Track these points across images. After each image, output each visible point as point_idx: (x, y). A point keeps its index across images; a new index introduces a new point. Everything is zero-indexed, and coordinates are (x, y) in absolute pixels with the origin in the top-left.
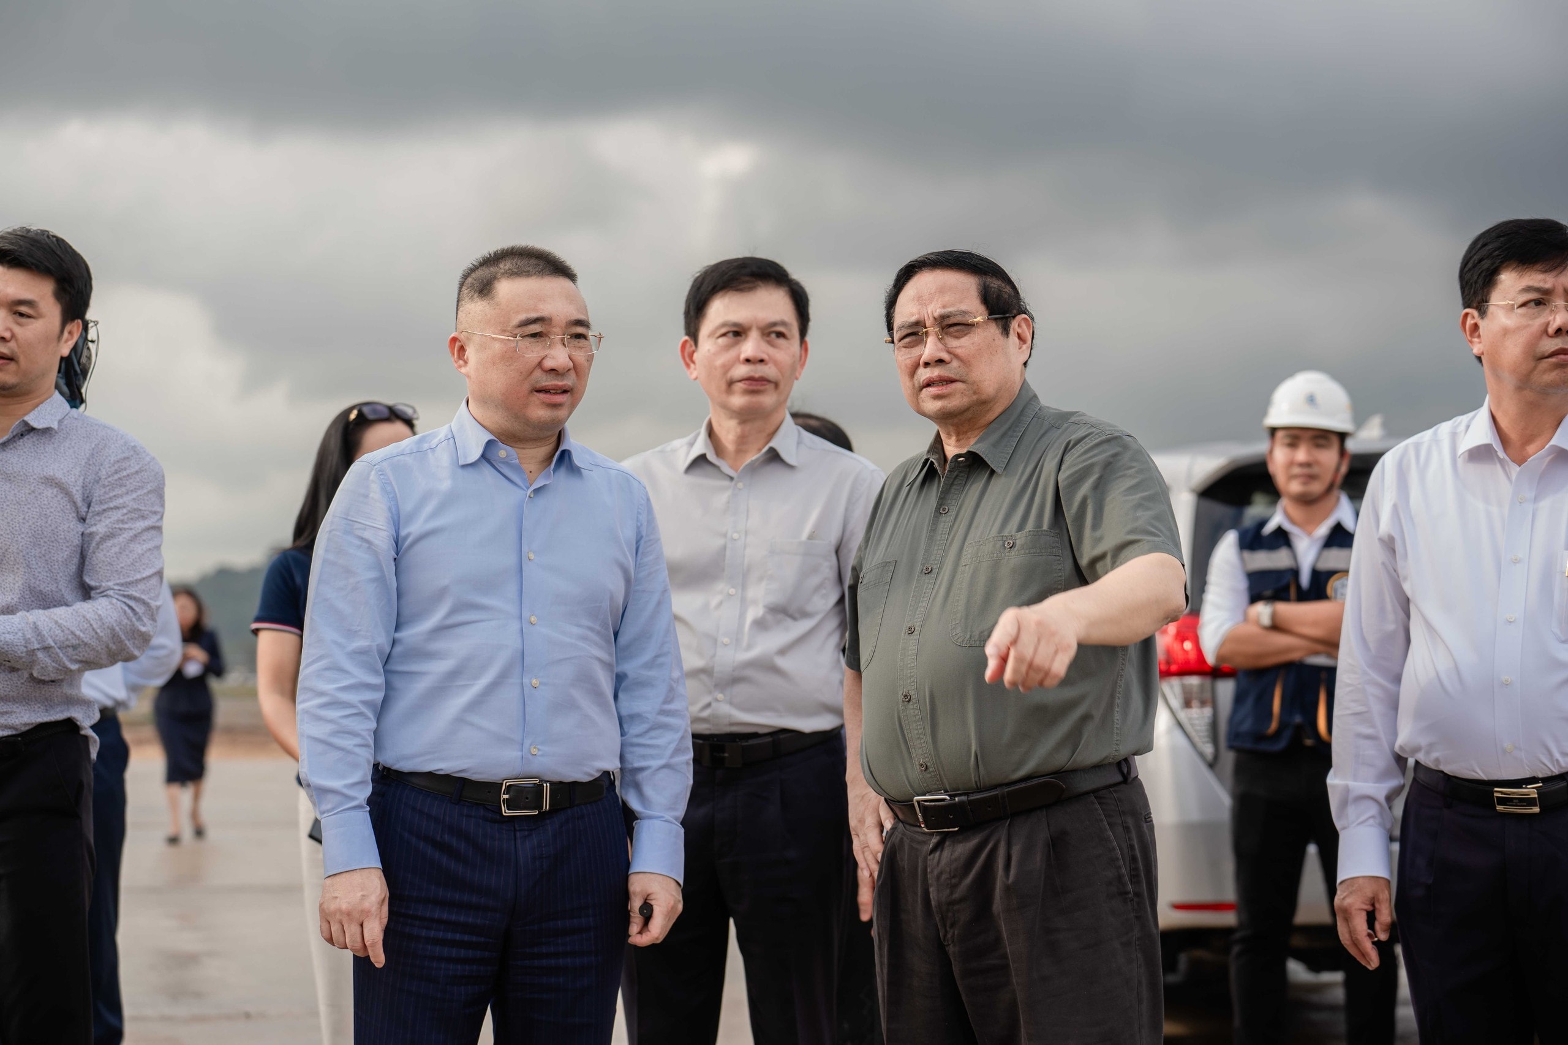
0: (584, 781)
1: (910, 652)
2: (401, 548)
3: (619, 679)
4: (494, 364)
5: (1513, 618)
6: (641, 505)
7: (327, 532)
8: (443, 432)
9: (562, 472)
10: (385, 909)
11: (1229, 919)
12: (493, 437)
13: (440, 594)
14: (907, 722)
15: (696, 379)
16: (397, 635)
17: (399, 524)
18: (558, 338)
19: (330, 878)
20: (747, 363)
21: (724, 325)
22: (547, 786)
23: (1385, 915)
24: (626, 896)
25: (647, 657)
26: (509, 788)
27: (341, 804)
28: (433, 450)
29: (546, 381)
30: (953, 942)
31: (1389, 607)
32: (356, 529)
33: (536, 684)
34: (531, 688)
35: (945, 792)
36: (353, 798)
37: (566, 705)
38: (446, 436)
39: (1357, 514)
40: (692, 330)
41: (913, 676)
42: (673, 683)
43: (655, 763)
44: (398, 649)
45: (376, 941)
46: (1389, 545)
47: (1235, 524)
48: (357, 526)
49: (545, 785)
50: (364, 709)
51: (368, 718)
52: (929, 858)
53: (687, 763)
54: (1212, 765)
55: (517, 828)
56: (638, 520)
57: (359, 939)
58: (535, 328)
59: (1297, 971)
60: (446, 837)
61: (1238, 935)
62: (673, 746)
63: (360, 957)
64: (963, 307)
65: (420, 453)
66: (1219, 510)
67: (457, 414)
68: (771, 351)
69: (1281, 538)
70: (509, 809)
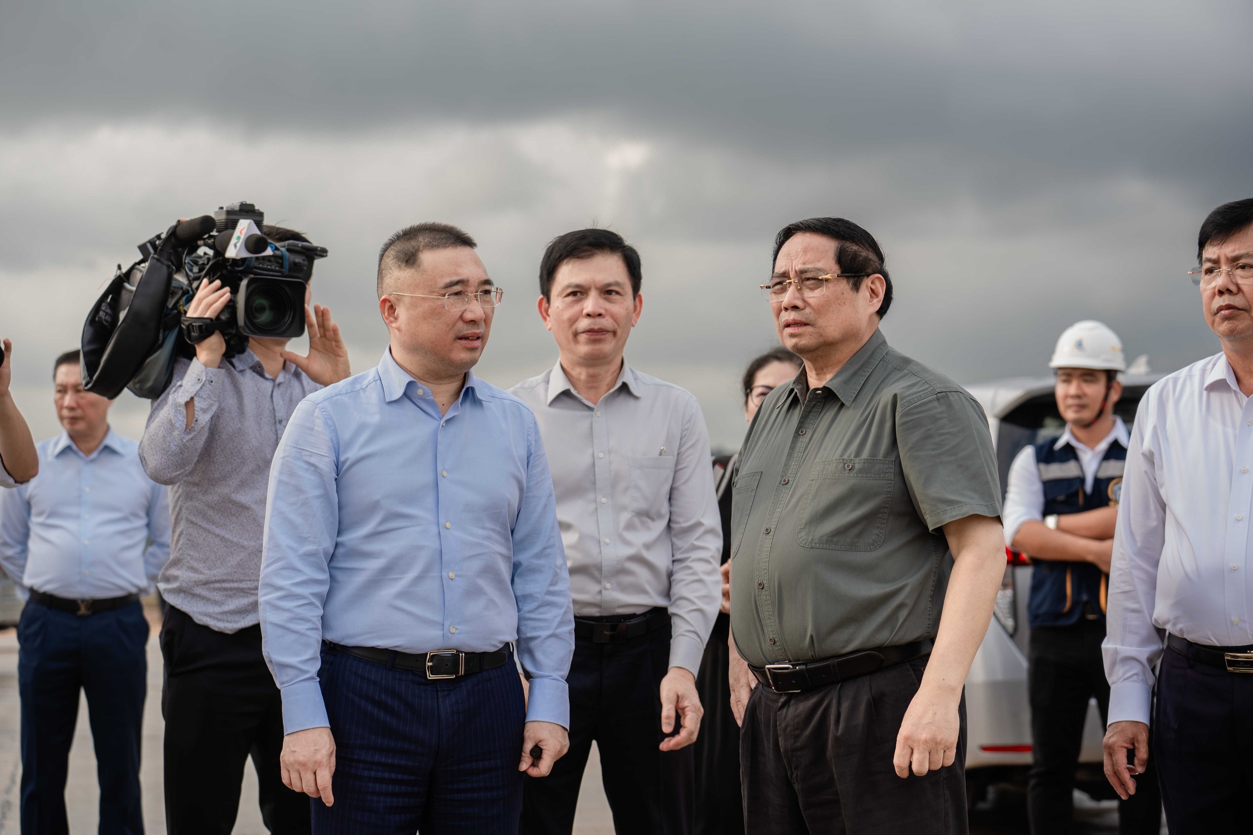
0: (491, 651)
1: (765, 549)
2: (341, 470)
3: (516, 568)
4: (425, 319)
5: (1241, 517)
6: (530, 428)
7: (281, 458)
8: (371, 373)
9: (468, 405)
10: (333, 759)
11: (1027, 758)
12: (412, 379)
13: (374, 507)
14: (761, 605)
15: (550, 329)
16: (340, 539)
17: (339, 451)
18: (471, 295)
19: (289, 736)
20: (589, 317)
21: (568, 286)
22: (462, 655)
23: (1142, 753)
24: (521, 740)
25: (537, 549)
26: (432, 657)
27: (297, 676)
28: (364, 389)
29: (467, 330)
30: (797, 781)
31: (1152, 508)
32: (305, 455)
33: (452, 576)
34: (449, 580)
35: (789, 662)
36: (306, 672)
37: (474, 592)
38: (374, 378)
39: (1130, 434)
40: (545, 291)
41: (766, 569)
42: (557, 569)
43: (544, 634)
44: (341, 550)
45: (326, 785)
46: (1150, 458)
47: (1031, 441)
48: (305, 453)
49: (461, 655)
50: (314, 600)
51: (317, 607)
52: (778, 713)
53: (570, 633)
54: (1012, 636)
55: (439, 689)
56: (528, 440)
57: (313, 784)
58: (457, 288)
59: (1081, 798)
60: (383, 696)
61: (1033, 771)
62: (558, 619)
63: (315, 798)
64: (819, 265)
65: (354, 393)
66: (1017, 432)
67: (383, 358)
68: (608, 305)
69: (1069, 453)
70: (432, 674)
